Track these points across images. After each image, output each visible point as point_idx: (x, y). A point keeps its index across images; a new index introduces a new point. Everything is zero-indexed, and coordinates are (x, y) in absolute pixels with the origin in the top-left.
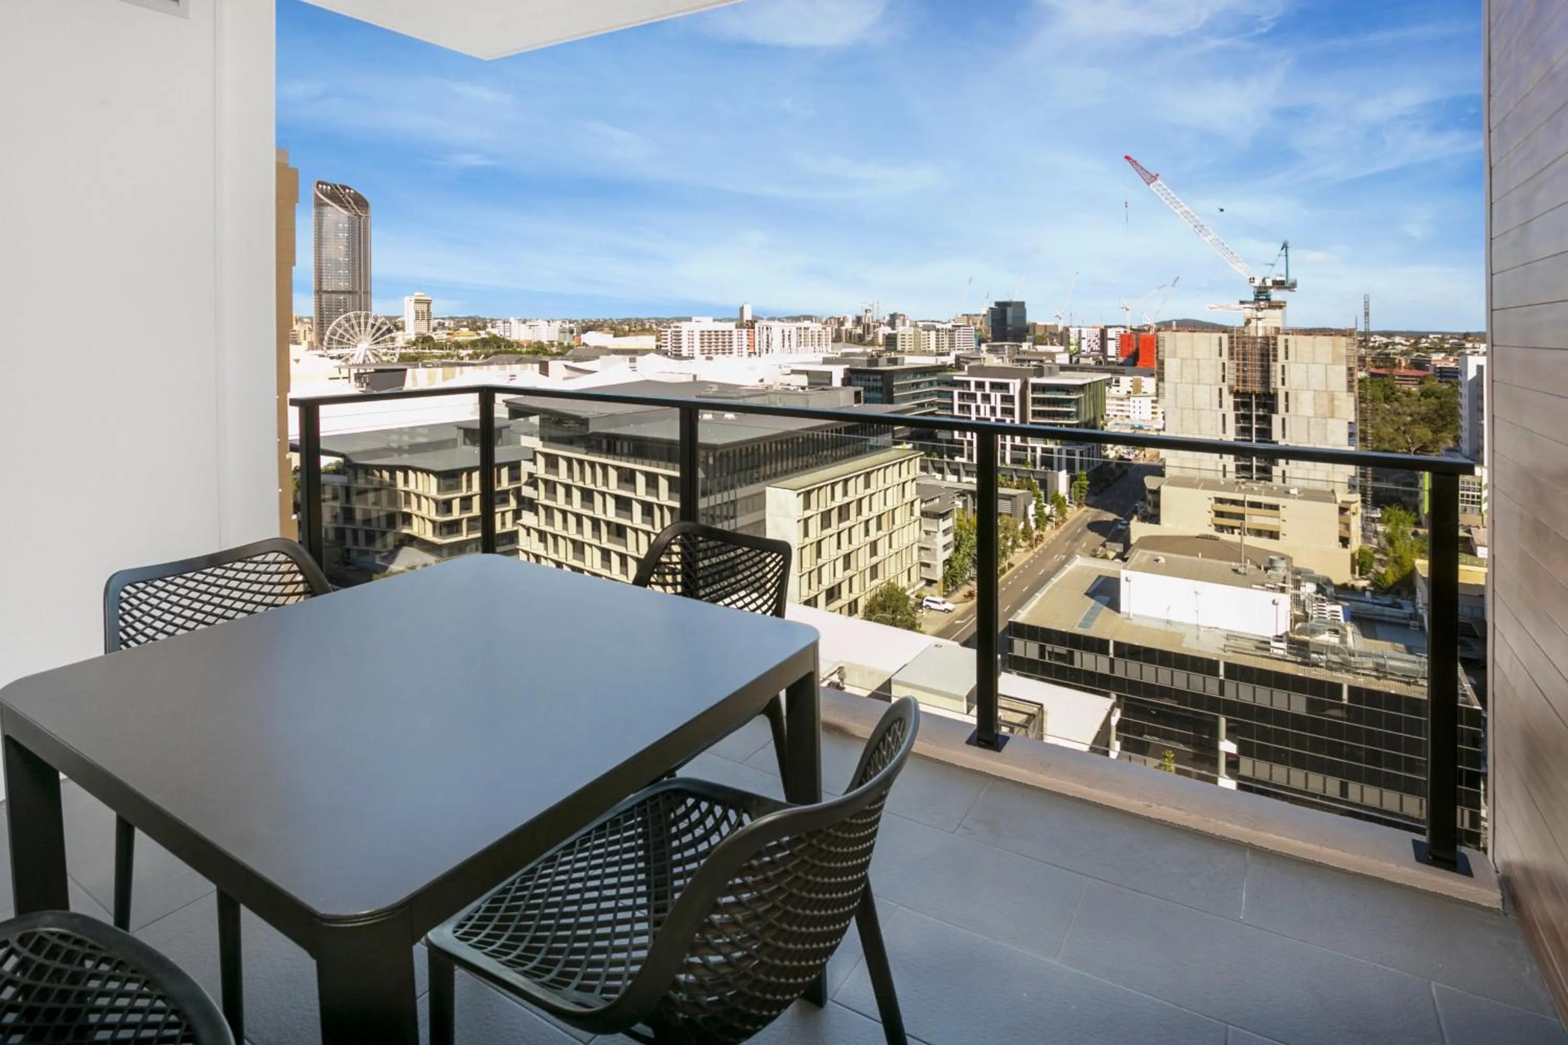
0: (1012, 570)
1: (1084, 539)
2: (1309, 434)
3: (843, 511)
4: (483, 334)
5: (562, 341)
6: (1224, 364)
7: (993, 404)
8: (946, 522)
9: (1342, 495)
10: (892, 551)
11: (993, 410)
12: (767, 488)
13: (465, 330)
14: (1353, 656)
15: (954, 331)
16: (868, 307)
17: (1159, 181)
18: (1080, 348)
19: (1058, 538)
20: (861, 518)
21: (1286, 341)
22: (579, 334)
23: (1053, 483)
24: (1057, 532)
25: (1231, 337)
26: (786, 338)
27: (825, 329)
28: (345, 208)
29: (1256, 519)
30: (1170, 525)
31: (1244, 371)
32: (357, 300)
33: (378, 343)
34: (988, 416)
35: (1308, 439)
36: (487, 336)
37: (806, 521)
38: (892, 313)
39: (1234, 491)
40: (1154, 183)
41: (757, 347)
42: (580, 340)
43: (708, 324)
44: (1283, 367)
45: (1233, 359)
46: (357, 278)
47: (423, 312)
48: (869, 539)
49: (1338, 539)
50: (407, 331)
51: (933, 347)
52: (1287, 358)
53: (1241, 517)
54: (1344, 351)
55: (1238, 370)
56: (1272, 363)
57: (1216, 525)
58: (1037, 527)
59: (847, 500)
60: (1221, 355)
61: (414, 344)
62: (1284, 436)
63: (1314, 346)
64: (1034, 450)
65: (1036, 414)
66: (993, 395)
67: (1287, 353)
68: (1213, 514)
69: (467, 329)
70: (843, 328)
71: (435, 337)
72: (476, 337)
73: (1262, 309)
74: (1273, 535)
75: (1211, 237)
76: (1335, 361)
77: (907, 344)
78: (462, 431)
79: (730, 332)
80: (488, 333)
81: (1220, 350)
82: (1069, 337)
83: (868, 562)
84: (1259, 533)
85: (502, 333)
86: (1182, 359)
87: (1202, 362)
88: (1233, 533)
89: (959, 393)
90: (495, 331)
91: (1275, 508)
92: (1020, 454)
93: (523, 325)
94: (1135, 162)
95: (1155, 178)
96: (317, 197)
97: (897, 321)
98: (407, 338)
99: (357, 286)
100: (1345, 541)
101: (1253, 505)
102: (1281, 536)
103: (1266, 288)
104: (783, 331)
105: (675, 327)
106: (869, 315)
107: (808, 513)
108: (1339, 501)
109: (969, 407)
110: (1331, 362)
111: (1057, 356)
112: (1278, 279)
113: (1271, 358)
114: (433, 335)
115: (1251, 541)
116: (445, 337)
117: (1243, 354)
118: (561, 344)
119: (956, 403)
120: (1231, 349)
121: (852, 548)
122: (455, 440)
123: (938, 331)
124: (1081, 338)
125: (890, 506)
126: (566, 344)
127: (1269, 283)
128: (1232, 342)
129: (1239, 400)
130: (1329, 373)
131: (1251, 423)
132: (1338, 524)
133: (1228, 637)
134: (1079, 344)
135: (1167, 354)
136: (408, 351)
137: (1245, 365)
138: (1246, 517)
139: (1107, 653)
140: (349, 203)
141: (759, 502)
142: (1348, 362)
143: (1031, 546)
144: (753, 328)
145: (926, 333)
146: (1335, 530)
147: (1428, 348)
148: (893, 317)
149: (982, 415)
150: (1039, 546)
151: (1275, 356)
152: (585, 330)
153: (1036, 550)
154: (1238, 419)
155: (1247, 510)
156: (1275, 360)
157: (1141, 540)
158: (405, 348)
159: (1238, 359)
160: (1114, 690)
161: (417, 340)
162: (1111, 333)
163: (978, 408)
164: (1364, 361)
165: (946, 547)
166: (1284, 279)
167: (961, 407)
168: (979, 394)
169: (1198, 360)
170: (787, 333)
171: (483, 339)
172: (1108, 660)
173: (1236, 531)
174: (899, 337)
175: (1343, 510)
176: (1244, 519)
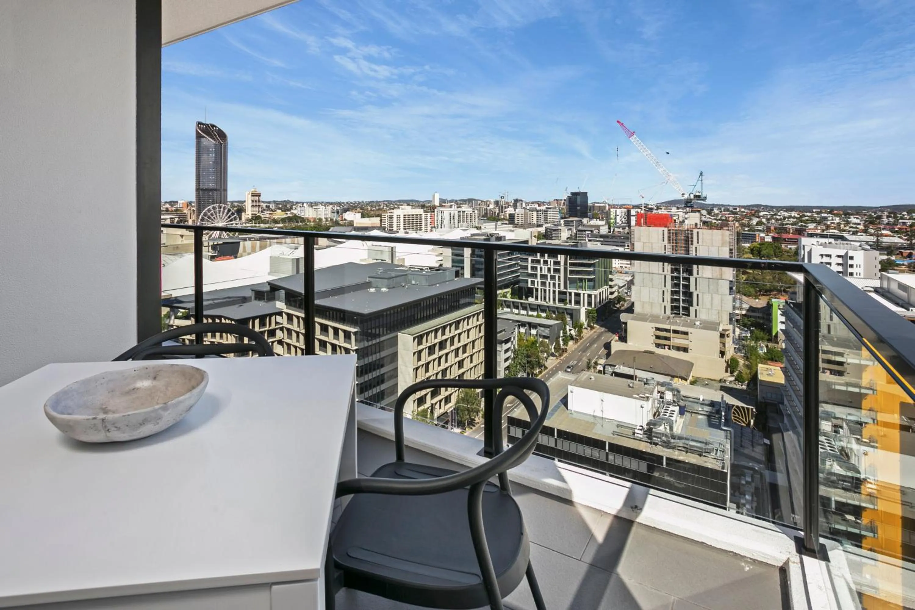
0: (546, 371)
1: (589, 350)
2: (709, 288)
3: (442, 345)
4: (289, 214)
5: (332, 218)
6: (665, 246)
7: (549, 266)
8: (508, 344)
9: (725, 325)
10: (472, 365)
11: (549, 269)
12: (399, 334)
13: (279, 211)
14: (674, 439)
15: (547, 211)
16: (502, 195)
17: (635, 136)
18: (616, 221)
19: (576, 349)
20: (453, 348)
21: (698, 233)
22: (342, 214)
23: (577, 316)
24: (576, 346)
25: (669, 230)
26: (452, 217)
27: (473, 212)
28: (213, 139)
29: (677, 341)
30: (633, 344)
31: (676, 250)
32: (219, 194)
33: (231, 220)
34: (546, 273)
35: (709, 291)
36: (291, 215)
37: (420, 352)
38: (515, 199)
39: (665, 324)
40: (632, 137)
41: (436, 223)
42: (342, 217)
43: (408, 210)
44: (696, 248)
45: (670, 243)
46: (219, 181)
47: (256, 201)
48: (458, 359)
49: (719, 352)
50: (247, 213)
51: (535, 221)
52: (698, 243)
53: (667, 339)
54: (727, 239)
55: (673, 250)
56: (691, 246)
57: (656, 344)
58: (564, 344)
59: (444, 337)
60: (663, 241)
61: (250, 220)
62: (696, 289)
63: (712, 235)
64: (570, 293)
65: (572, 272)
66: (549, 260)
67: (698, 240)
68: (654, 337)
69: (280, 211)
70: (488, 208)
71: (262, 216)
72: (285, 216)
73: (688, 212)
74: (685, 350)
75: (662, 169)
76: (723, 244)
77: (520, 219)
78: (254, 292)
79: (421, 215)
80: (292, 213)
81: (664, 238)
82: (610, 215)
83: (456, 372)
84: (678, 349)
85: (300, 213)
86: (644, 243)
87: (654, 245)
88: (665, 348)
89: (531, 259)
90: (295, 212)
91: (686, 333)
92: (563, 297)
93: (311, 209)
94: (622, 124)
95: (633, 134)
96: (197, 132)
97: (518, 204)
98: (247, 216)
99: (219, 186)
100: (722, 353)
101: (676, 332)
102: (689, 351)
103: (690, 199)
104: (450, 214)
105: (390, 212)
106: (503, 200)
107: (421, 347)
108: (721, 329)
109: (536, 268)
110: (721, 245)
111: (601, 228)
112: (698, 194)
113: (690, 243)
114: (261, 215)
115: (674, 354)
116: (268, 216)
117: (676, 240)
118: (332, 220)
119: (530, 265)
120: (669, 237)
121: (447, 365)
122: (251, 297)
123: (538, 211)
124: (616, 215)
125: (471, 339)
126: (334, 219)
127: (692, 197)
128: (669, 233)
129: (673, 267)
130: (720, 251)
131: (680, 281)
132: (719, 343)
133: (618, 426)
134: (615, 218)
135: (636, 239)
136: (247, 225)
137: (676, 247)
138: (671, 339)
139: (553, 435)
140: (216, 136)
141: (394, 342)
142: (730, 245)
143: (560, 355)
144: (434, 212)
145: (531, 212)
146: (717, 347)
147: (807, 220)
148: (516, 201)
149: (543, 273)
150: (564, 356)
151: (692, 241)
152: (346, 211)
153: (562, 358)
154: (673, 278)
155: (672, 335)
156: (692, 244)
157: (617, 352)
158: (246, 223)
159: (673, 243)
160: (557, 457)
161: (252, 218)
162: (633, 212)
163: (541, 268)
164: (770, 229)
165: (506, 360)
166: (700, 194)
167: (532, 268)
168: (542, 260)
169: (652, 243)
170: (452, 215)
171: (289, 217)
172: (554, 440)
173: (666, 347)
174: (516, 215)
175: (722, 336)
176: (670, 340)
